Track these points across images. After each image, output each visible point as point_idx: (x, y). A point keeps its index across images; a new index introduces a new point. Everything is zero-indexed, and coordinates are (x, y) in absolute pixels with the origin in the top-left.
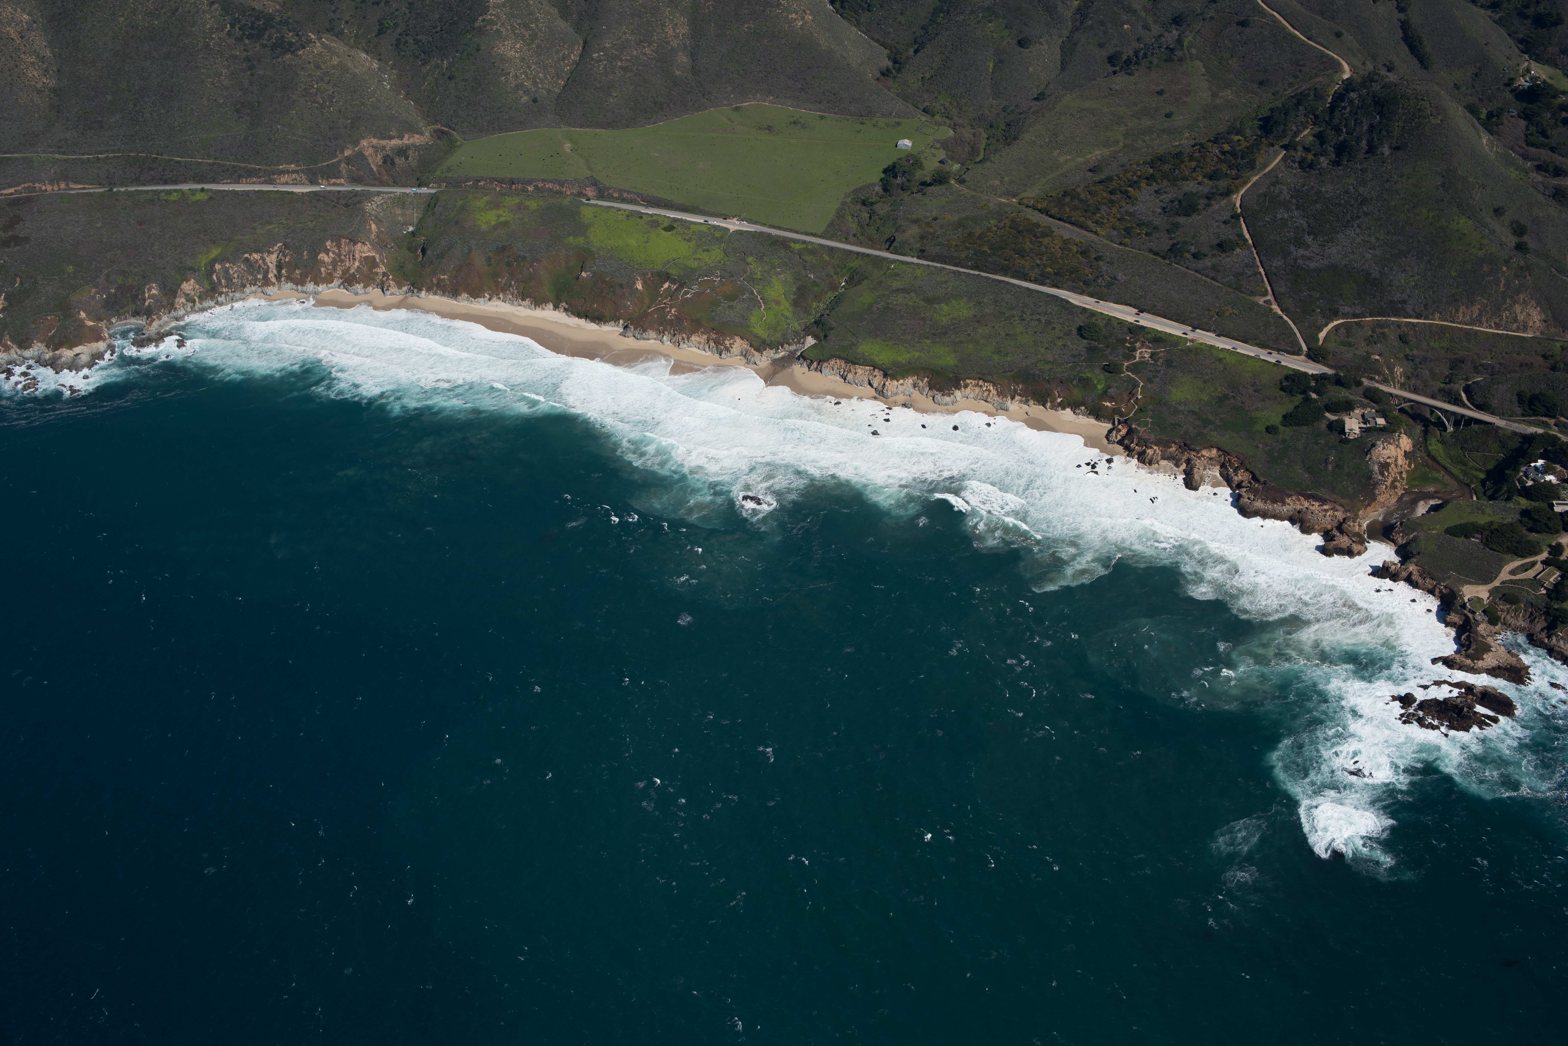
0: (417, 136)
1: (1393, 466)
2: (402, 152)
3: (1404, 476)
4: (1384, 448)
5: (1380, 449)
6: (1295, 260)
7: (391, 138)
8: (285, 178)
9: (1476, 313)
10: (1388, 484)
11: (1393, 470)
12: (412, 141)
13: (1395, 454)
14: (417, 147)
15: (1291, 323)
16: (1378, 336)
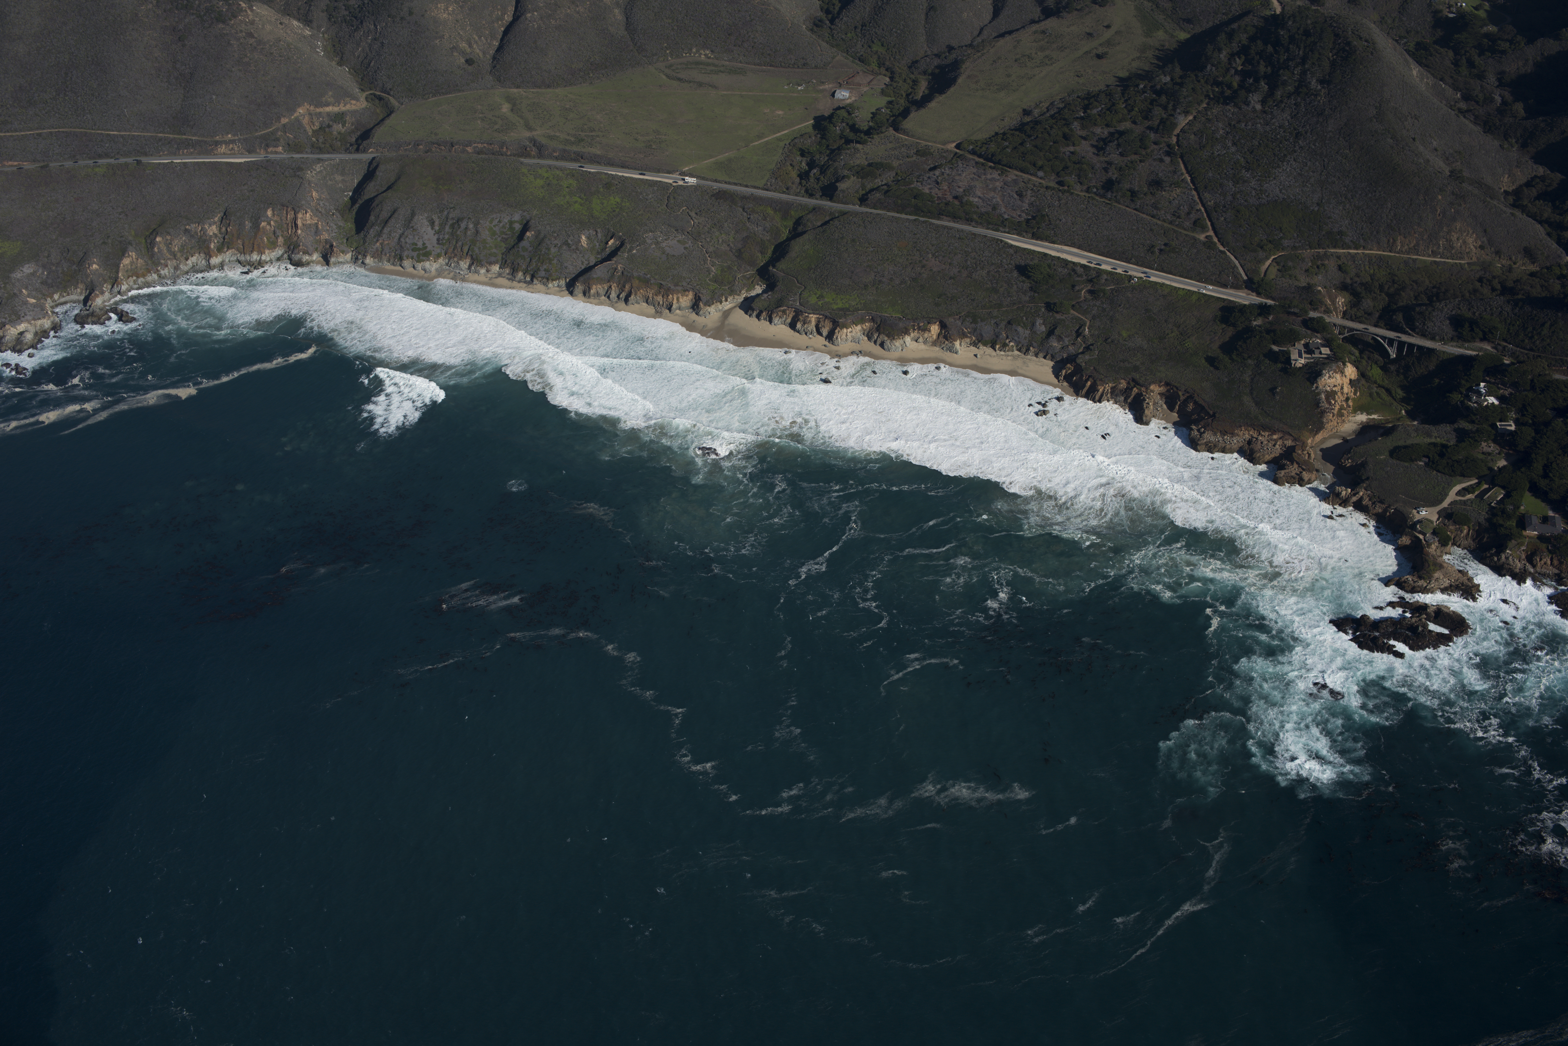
0: (354, 102)
1: (1339, 394)
2: (339, 117)
3: (1350, 403)
4: (1330, 377)
5: (1326, 378)
6: (1234, 196)
7: (328, 105)
8: (223, 149)
9: (1413, 242)
10: (1335, 412)
11: (1340, 398)
12: (348, 107)
13: (1341, 382)
14: (354, 113)
15: (1232, 258)
16: (1318, 267)
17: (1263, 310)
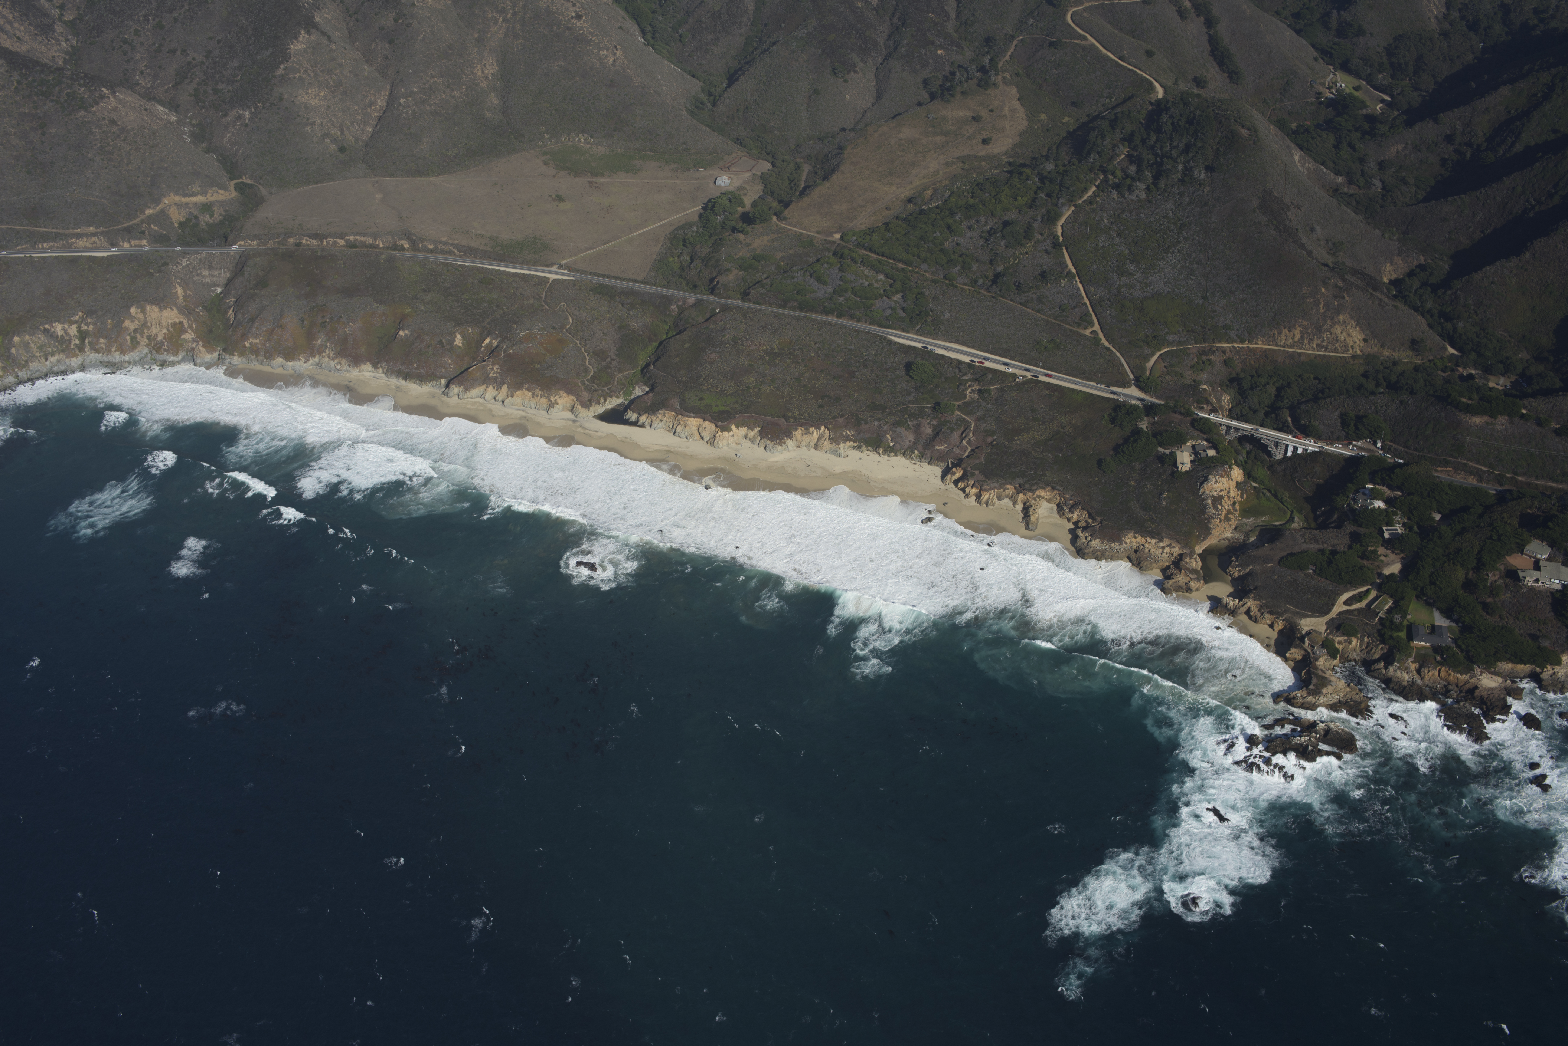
0: (221, 192)
1: (1226, 498)
2: (207, 208)
3: (1237, 507)
4: (1216, 481)
5: (1213, 482)
6: (1119, 289)
7: (194, 194)
8: (82, 243)
9: (1297, 336)
10: (1222, 518)
11: (1226, 503)
12: (216, 197)
13: (1227, 486)
14: (222, 203)
15: (1118, 354)
16: (1203, 363)
17: (1150, 409)
